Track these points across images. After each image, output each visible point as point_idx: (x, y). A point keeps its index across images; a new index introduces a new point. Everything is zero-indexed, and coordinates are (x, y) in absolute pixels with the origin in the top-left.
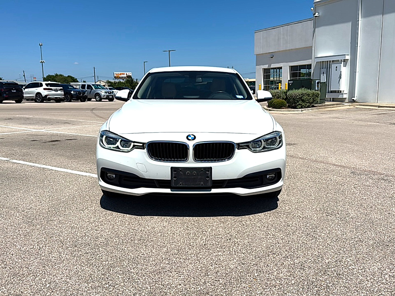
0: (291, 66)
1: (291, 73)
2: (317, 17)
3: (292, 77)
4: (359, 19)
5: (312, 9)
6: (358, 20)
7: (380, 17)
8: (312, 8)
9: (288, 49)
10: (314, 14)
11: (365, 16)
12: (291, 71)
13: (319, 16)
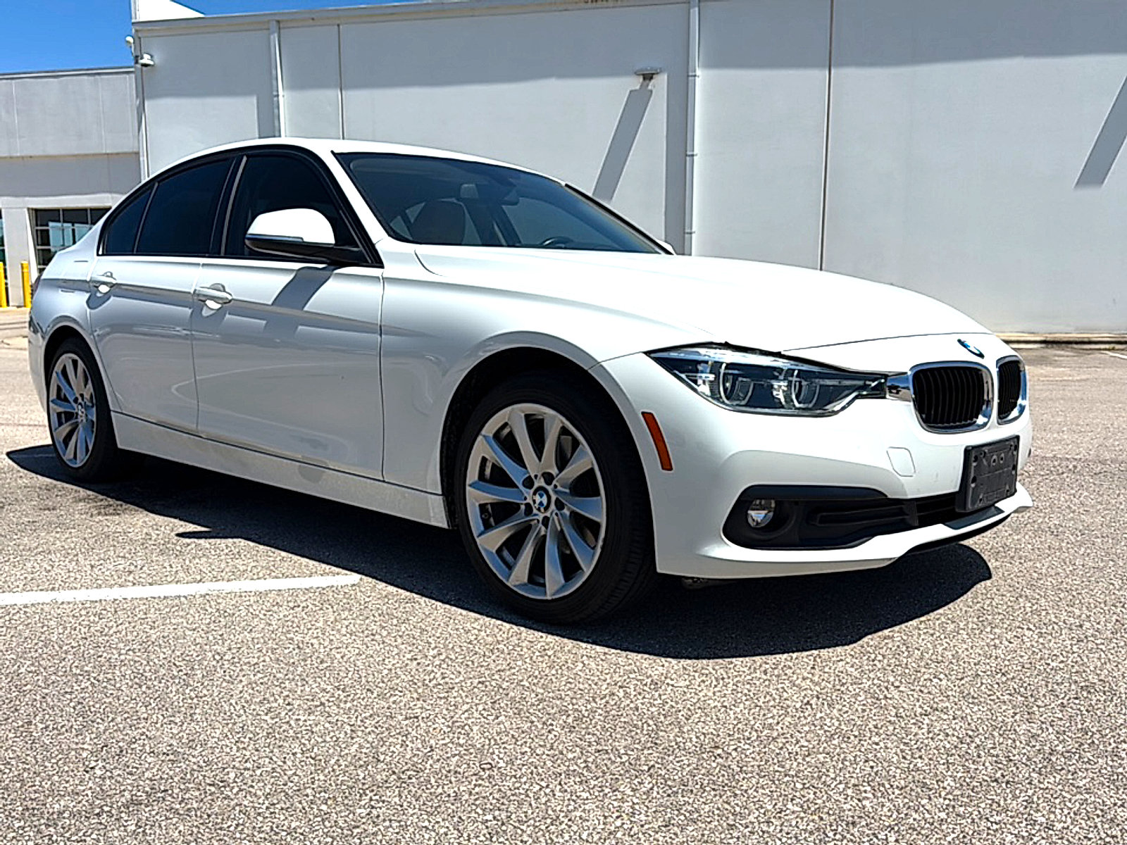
0: (32, 209)
1: (37, 230)
2: (149, 68)
3: (42, 245)
4: (278, 91)
5: (128, 42)
6: (275, 93)
7: (334, 94)
8: (130, 39)
9: (18, 155)
10: (136, 59)
11: (297, 84)
12: (37, 225)
13: (153, 66)
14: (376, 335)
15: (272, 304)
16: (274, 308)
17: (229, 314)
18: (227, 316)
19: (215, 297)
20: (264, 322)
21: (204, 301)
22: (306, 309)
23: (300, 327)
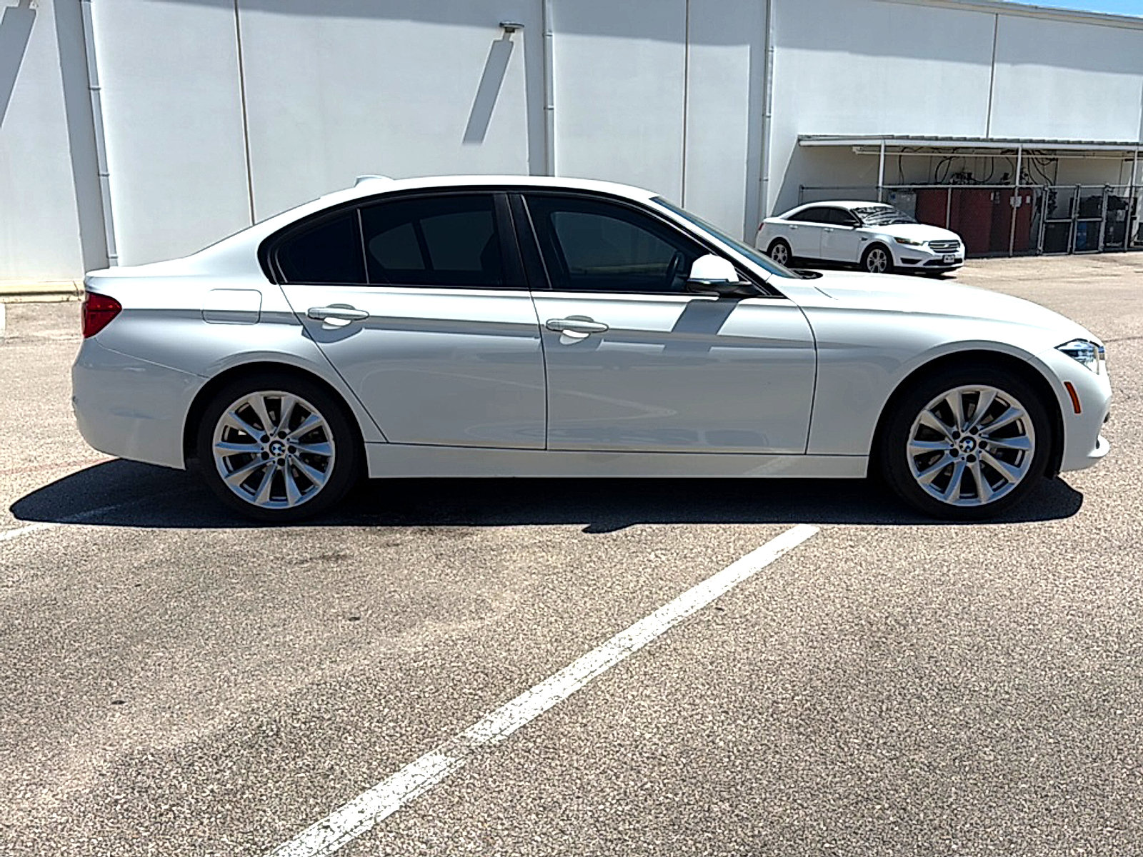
14: (811, 350)
15: (673, 330)
16: (675, 334)
17: (605, 341)
18: (603, 343)
19: (575, 327)
20: (663, 346)
21: (562, 331)
22: (720, 333)
23: (713, 348)
